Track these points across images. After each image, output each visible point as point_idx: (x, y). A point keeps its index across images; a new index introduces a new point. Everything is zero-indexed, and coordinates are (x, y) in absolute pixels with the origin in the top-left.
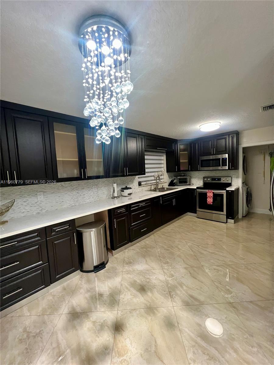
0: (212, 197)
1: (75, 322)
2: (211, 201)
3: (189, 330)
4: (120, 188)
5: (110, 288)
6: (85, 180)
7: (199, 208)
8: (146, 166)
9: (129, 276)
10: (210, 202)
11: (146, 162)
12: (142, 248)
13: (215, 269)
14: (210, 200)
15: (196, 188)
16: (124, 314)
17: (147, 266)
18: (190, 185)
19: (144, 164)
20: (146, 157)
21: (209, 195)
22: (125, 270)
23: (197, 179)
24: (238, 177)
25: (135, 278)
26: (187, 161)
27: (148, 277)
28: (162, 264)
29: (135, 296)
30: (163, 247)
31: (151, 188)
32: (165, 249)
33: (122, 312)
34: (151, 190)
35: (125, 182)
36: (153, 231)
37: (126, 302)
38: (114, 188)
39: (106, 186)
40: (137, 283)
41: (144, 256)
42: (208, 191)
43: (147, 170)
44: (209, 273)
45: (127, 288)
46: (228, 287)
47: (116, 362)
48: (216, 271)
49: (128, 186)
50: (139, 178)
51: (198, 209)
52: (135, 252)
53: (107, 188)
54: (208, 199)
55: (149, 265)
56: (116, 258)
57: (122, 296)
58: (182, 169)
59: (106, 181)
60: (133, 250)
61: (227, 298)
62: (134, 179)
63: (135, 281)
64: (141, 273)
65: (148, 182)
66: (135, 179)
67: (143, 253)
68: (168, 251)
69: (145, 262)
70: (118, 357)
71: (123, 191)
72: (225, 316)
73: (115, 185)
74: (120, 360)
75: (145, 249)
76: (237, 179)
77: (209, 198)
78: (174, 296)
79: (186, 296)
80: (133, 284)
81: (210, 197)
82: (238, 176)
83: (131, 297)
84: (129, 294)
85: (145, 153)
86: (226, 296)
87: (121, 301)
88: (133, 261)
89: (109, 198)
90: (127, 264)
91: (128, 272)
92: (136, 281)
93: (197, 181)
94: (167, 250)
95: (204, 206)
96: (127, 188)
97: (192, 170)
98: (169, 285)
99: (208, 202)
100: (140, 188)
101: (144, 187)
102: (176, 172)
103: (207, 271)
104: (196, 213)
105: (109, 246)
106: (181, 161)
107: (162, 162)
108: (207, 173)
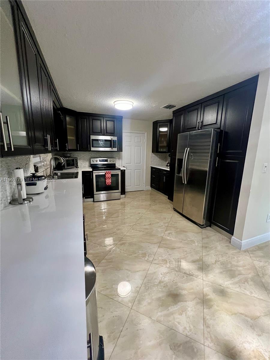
2: (110, 181)
3: (226, 282)
5: (160, 344)
7: (97, 191)
9: (145, 303)
13: (169, 234)
15: (92, 170)
16: (211, 337)
24: (119, 159)
25: (154, 298)
26: (74, 138)
27: (157, 281)
28: (143, 259)
29: (183, 311)
33: (207, 338)
37: (192, 327)
40: (163, 299)
41: (118, 268)
44: (171, 238)
45: (167, 315)
54: (107, 180)
57: (181, 329)
58: (70, 147)
61: (198, 245)
63: (159, 299)
67: (111, 266)
69: (129, 272)
75: (103, 261)
79: (192, 264)
80: (163, 304)
83: (184, 315)
84: (179, 316)
86: (196, 244)
87: (188, 334)
92: (160, 298)
99: (107, 183)
104: (92, 197)
106: (68, 138)
108: (93, 154)
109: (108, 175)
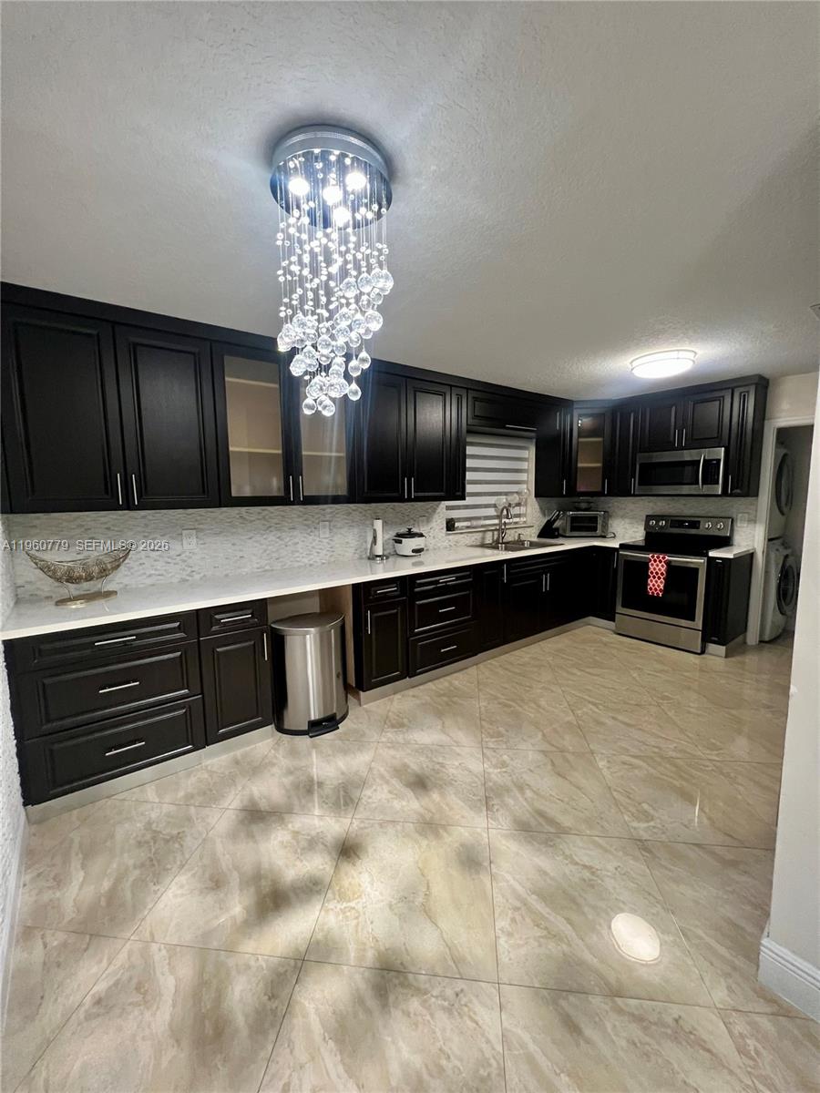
0: (662, 574)
1: (254, 828)
2: (658, 586)
3: (514, 878)
4: (392, 534)
5: (343, 773)
6: (298, 504)
7: (623, 606)
8: (469, 476)
9: (392, 752)
10: (656, 589)
11: (469, 463)
12: (440, 696)
13: (624, 763)
14: (656, 585)
15: (618, 546)
16: (365, 828)
17: (444, 738)
18: (604, 537)
19: (464, 470)
20: (470, 450)
21: (655, 569)
22: (384, 740)
23: (627, 521)
24: (753, 521)
25: (406, 760)
26: (599, 465)
27: (441, 760)
28: (483, 736)
29: (399, 796)
30: (496, 698)
31: (483, 538)
32: (500, 704)
33: (362, 822)
34: (483, 546)
35: (407, 519)
36: (476, 655)
37: (374, 805)
38: (375, 530)
39: (354, 524)
40: (409, 770)
41: (439, 714)
42: (653, 557)
43: (469, 488)
44: (605, 770)
45: (382, 777)
46: (645, 806)
47: (332, 909)
48: (626, 767)
49: (415, 530)
50: (448, 508)
51: (619, 609)
52: (418, 702)
53: (356, 530)
54: (651, 581)
55: (448, 735)
56: (367, 711)
57: (367, 792)
58: (581, 488)
59: (354, 510)
60: (414, 696)
61: (635, 828)
62: (434, 510)
63: (406, 766)
64: (423, 750)
65: (475, 523)
66: (438, 511)
67: (440, 707)
68: (505, 709)
69: (439, 727)
70: (338, 902)
71: (400, 542)
72: (616, 864)
73: (378, 524)
74: (343, 907)
75: (445, 699)
76: (751, 526)
77: (654, 577)
78: (496, 807)
79: (527, 810)
80: (400, 772)
81: (657, 573)
82: (756, 517)
83: (390, 796)
84: (386, 791)
85: (469, 440)
86: (635, 824)
87: (363, 801)
88: (410, 722)
89: (361, 558)
90: (393, 726)
91: (393, 745)
92: (409, 767)
93: (627, 526)
94: (506, 706)
95: (639, 599)
96: (410, 535)
97: (611, 494)
98: (491, 784)
99: (651, 589)
100: (451, 537)
101: (462, 536)
102: (564, 496)
103: (602, 764)
104: (613, 619)
105: (352, 680)
106: (580, 465)
107: (525, 465)
108: (659, 504)
109: (657, 565)
